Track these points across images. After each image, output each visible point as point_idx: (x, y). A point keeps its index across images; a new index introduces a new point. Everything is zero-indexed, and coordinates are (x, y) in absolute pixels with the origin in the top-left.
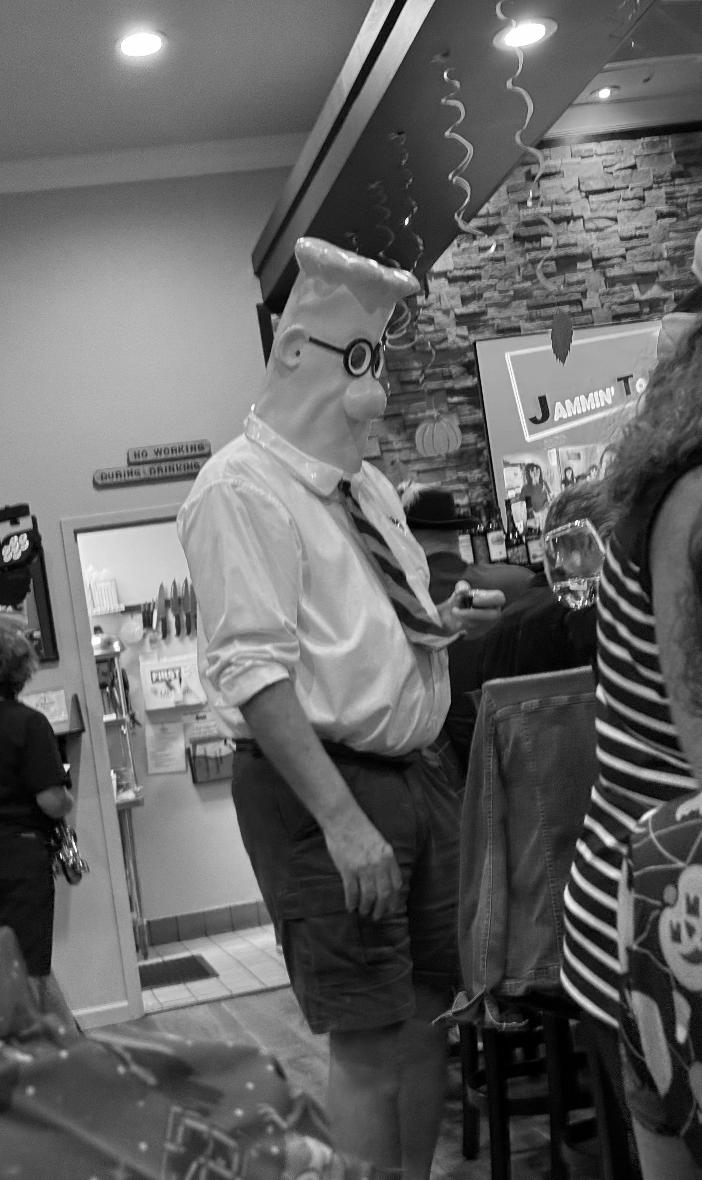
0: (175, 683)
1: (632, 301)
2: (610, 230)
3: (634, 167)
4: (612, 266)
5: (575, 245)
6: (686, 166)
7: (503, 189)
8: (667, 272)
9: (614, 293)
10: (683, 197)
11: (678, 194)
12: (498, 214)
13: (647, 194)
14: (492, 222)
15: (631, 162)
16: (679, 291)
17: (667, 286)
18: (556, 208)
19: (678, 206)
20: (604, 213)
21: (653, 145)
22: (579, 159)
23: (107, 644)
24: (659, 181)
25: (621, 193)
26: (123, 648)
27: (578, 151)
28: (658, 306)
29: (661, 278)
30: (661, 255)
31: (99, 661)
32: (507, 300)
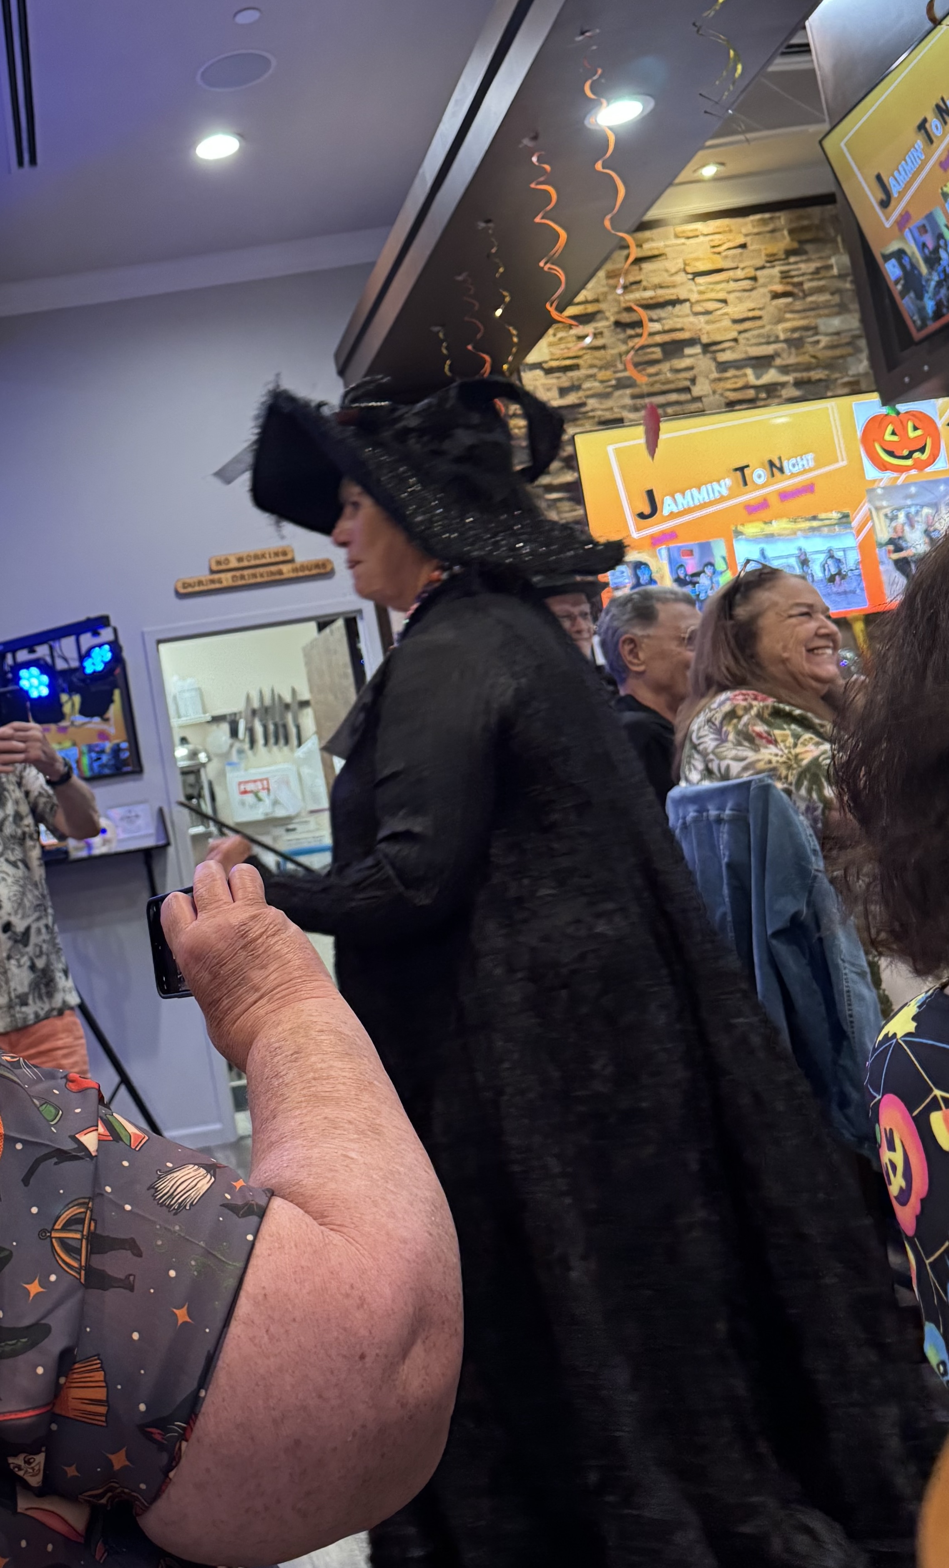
0: (263, 794)
1: (747, 387)
2: (719, 312)
3: (743, 246)
4: (723, 350)
5: (682, 329)
6: (801, 242)
7: (601, 274)
8: (785, 355)
9: (727, 379)
10: (798, 276)
11: (793, 273)
12: (596, 301)
13: (759, 273)
14: (591, 308)
15: (741, 240)
16: (798, 375)
17: (785, 369)
18: (660, 292)
19: (795, 285)
20: (713, 295)
21: (764, 222)
22: (683, 240)
23: (194, 755)
24: (772, 259)
25: (731, 274)
26: (210, 760)
27: (684, 232)
28: (776, 390)
29: (778, 362)
30: (777, 337)
31: (185, 772)
32: (609, 390)
